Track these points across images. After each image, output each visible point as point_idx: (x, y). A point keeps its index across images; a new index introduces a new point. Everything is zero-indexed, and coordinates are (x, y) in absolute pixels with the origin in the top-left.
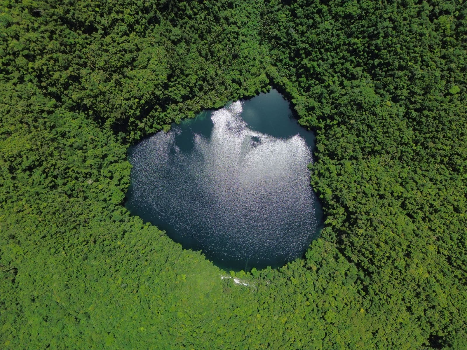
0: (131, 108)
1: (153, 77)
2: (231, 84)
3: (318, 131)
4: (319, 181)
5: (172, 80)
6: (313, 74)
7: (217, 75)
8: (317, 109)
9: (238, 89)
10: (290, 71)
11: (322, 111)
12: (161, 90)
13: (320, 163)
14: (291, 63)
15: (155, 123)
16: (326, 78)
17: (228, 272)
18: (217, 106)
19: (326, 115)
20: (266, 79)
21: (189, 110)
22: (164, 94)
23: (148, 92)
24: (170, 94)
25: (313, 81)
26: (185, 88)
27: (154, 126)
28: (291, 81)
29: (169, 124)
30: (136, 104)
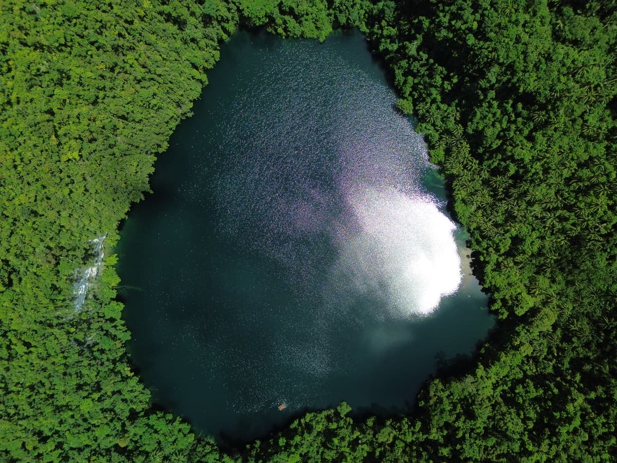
0: (456, 16)
1: (533, 57)
2: (508, 235)
3: (419, 425)
4: (315, 433)
5: (520, 105)
6: (552, 418)
7: (530, 203)
8: (469, 424)
9: (497, 250)
10: (545, 358)
11: (467, 436)
12: (498, 81)
13: (353, 433)
14: (566, 362)
15: (416, 81)
16: (544, 447)
17: (115, 250)
18: (459, 207)
19: (458, 447)
20: (525, 309)
21: (448, 152)
22: (485, 91)
23: (495, 50)
24: (485, 105)
25: (532, 415)
26: (499, 137)
27: (410, 79)
28: (523, 362)
29: (416, 112)
30: (463, 27)
